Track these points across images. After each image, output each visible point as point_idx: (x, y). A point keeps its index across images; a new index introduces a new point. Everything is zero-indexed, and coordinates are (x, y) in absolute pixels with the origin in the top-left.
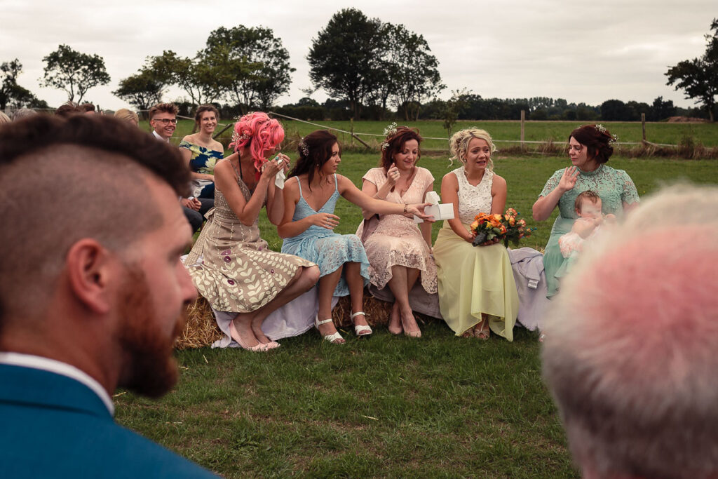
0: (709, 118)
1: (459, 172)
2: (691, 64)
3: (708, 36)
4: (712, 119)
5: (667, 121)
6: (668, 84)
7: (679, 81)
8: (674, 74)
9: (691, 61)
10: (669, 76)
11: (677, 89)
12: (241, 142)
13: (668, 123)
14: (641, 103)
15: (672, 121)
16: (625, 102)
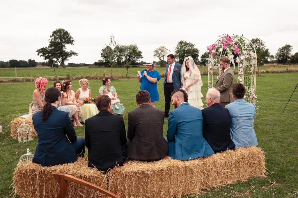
0: (52, 66)
1: (80, 89)
2: (45, 49)
3: (49, 40)
4: (53, 66)
5: (36, 67)
6: (38, 55)
7: (41, 54)
8: (39, 51)
9: (45, 48)
10: (38, 52)
11: (40, 56)
12: (38, 86)
13: (36, 68)
14: (24, 61)
15: (38, 67)
16: (18, 60)
